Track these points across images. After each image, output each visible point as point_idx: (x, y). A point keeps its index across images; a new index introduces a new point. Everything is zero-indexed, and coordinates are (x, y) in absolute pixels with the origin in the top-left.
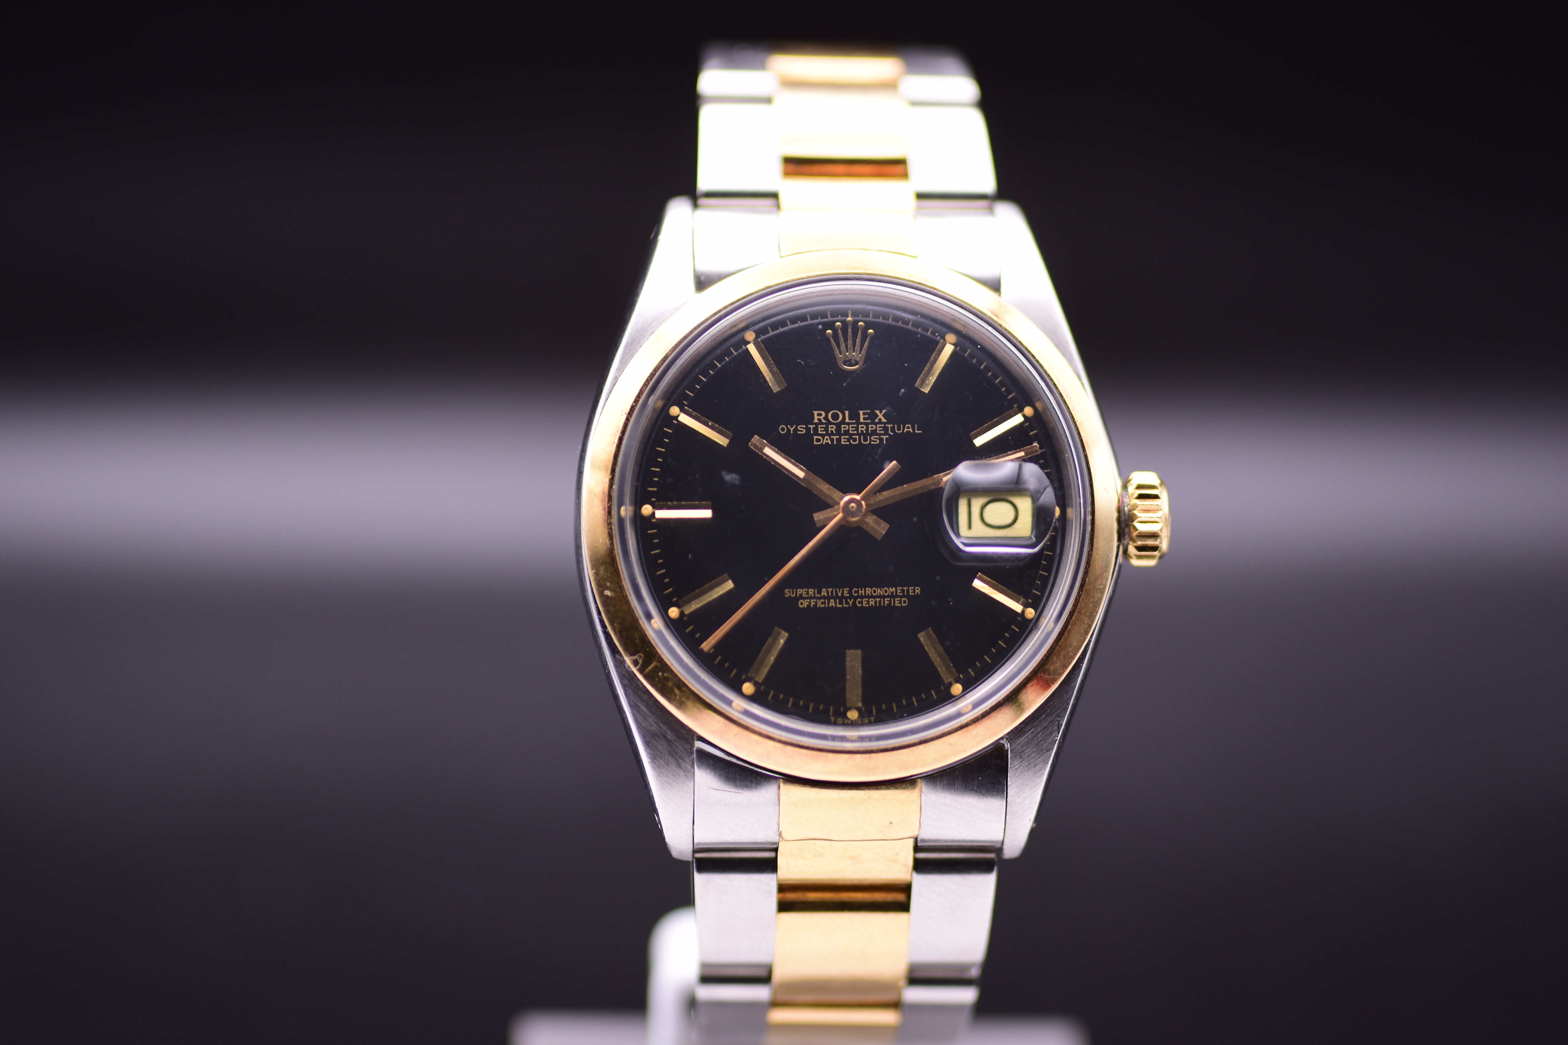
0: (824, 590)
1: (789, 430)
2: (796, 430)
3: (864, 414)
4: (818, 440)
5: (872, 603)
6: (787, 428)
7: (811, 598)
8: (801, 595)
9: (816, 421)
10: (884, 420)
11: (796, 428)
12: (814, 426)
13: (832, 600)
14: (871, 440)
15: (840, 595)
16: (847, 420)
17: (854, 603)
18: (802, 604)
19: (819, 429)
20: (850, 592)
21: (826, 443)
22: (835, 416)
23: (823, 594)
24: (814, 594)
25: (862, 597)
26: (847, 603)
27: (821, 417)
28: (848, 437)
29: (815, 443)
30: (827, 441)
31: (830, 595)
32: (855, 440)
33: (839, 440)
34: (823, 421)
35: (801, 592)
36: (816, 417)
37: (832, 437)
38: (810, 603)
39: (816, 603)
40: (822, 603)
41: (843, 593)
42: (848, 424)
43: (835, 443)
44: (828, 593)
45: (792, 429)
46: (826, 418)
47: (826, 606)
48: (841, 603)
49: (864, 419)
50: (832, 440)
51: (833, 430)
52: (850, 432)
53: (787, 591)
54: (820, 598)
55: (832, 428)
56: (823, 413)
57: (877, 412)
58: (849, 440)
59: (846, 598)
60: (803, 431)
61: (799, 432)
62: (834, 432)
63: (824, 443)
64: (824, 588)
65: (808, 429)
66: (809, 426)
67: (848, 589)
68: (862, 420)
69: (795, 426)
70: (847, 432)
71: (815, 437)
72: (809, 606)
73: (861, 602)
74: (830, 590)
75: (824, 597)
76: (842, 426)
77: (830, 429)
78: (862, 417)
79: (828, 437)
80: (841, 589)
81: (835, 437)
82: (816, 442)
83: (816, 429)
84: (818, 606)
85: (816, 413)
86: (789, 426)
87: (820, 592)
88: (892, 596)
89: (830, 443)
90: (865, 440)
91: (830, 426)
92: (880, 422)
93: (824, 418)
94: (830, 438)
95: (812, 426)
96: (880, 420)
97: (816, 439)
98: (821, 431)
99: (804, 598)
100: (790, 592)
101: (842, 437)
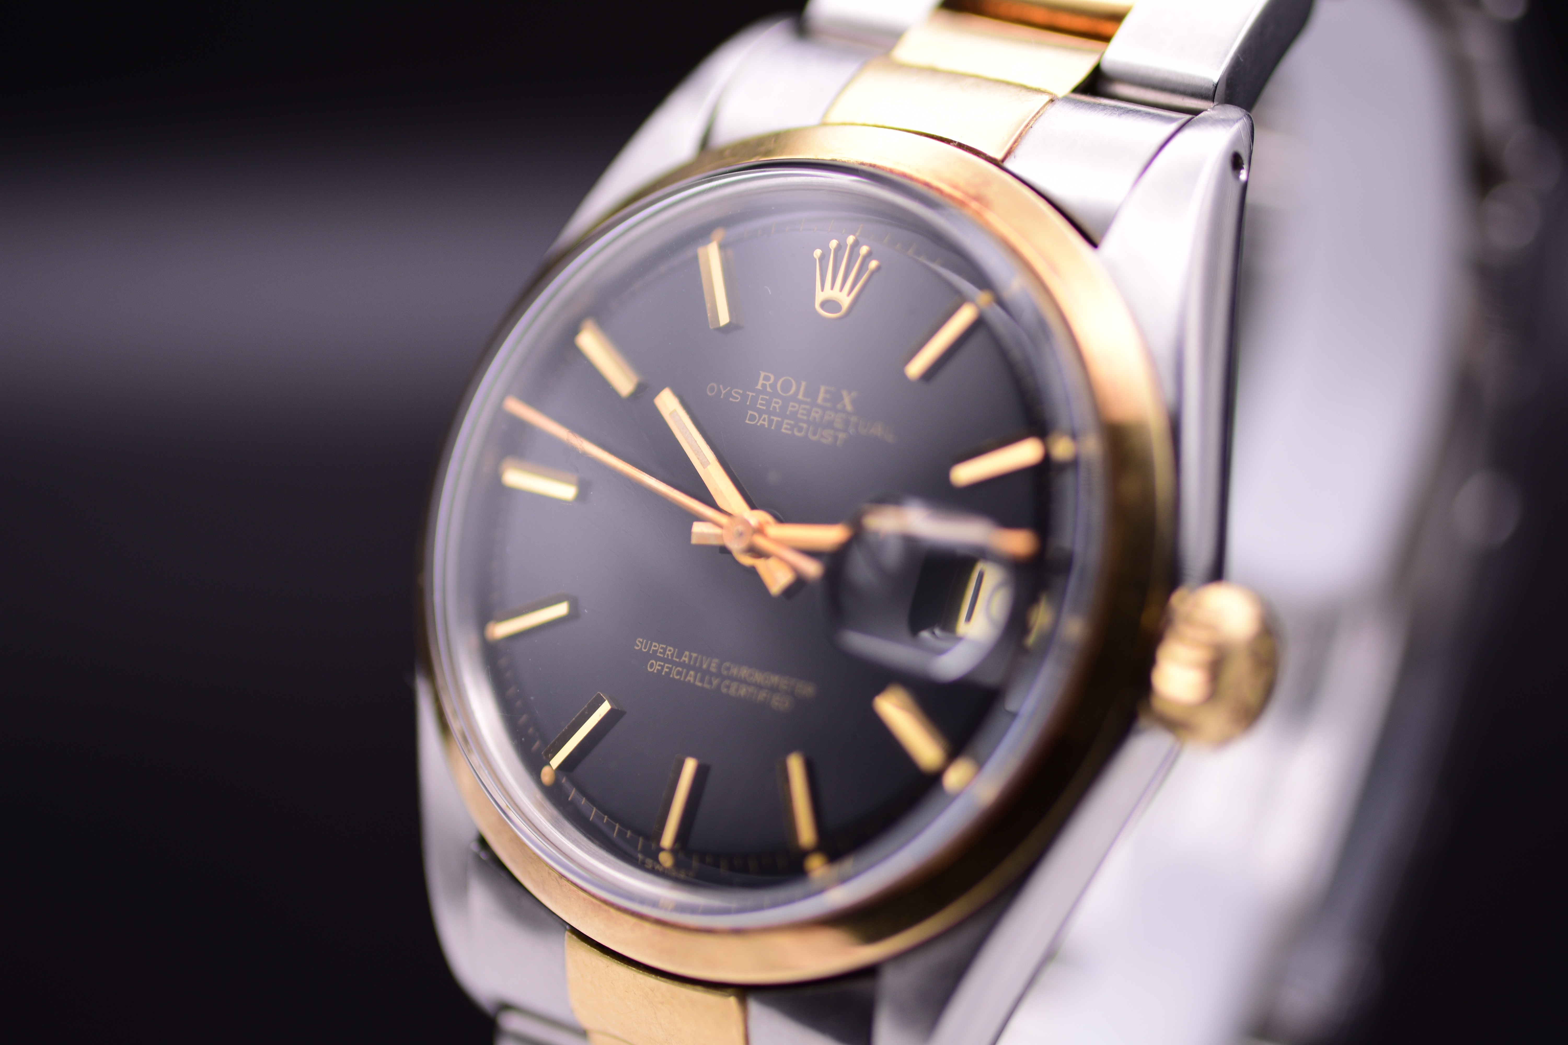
0: (687, 653)
1: (719, 392)
2: (729, 394)
3: (826, 392)
4: (752, 418)
5: (743, 691)
6: (719, 389)
7: (666, 661)
8: (655, 652)
9: (759, 387)
10: (849, 408)
11: (730, 391)
12: (754, 394)
13: (692, 673)
14: (822, 436)
15: (705, 666)
16: (800, 397)
17: (719, 686)
18: (652, 666)
19: (760, 401)
20: (719, 667)
21: (761, 424)
22: (786, 386)
23: (683, 658)
24: (672, 655)
25: (732, 679)
26: (710, 683)
27: (768, 383)
28: (792, 422)
29: (747, 421)
30: (763, 423)
31: (692, 663)
32: (800, 429)
33: (779, 425)
34: (769, 389)
35: (657, 648)
36: (761, 381)
37: (772, 417)
38: (663, 667)
39: (671, 669)
40: (679, 673)
41: (709, 666)
42: (800, 402)
43: (773, 428)
44: (690, 657)
45: (724, 392)
46: (773, 386)
47: (682, 679)
48: (702, 680)
49: (825, 400)
50: (771, 422)
51: (777, 406)
52: (799, 416)
53: (639, 641)
54: (677, 664)
55: (777, 404)
56: (772, 378)
57: (845, 393)
58: (792, 429)
59: (712, 674)
60: (737, 398)
61: (731, 399)
62: (778, 411)
63: (759, 424)
64: (688, 651)
65: (744, 397)
66: (748, 393)
67: (716, 660)
68: (820, 401)
69: (729, 388)
70: (794, 415)
71: (750, 412)
72: (660, 671)
73: (728, 687)
74: (694, 655)
75: (683, 665)
76: (791, 404)
77: (773, 405)
78: (821, 395)
79: (766, 416)
80: (709, 659)
81: (775, 419)
82: (749, 420)
83: (755, 400)
84: (671, 676)
85: (763, 374)
86: (721, 386)
87: (680, 656)
88: (774, 689)
89: (766, 426)
90: (815, 434)
91: (775, 400)
92: (843, 410)
93: (771, 386)
94: (769, 418)
95: (751, 394)
96: (844, 406)
97: (751, 415)
98: (761, 404)
99: (658, 659)
100: (642, 643)
101: (786, 421)
